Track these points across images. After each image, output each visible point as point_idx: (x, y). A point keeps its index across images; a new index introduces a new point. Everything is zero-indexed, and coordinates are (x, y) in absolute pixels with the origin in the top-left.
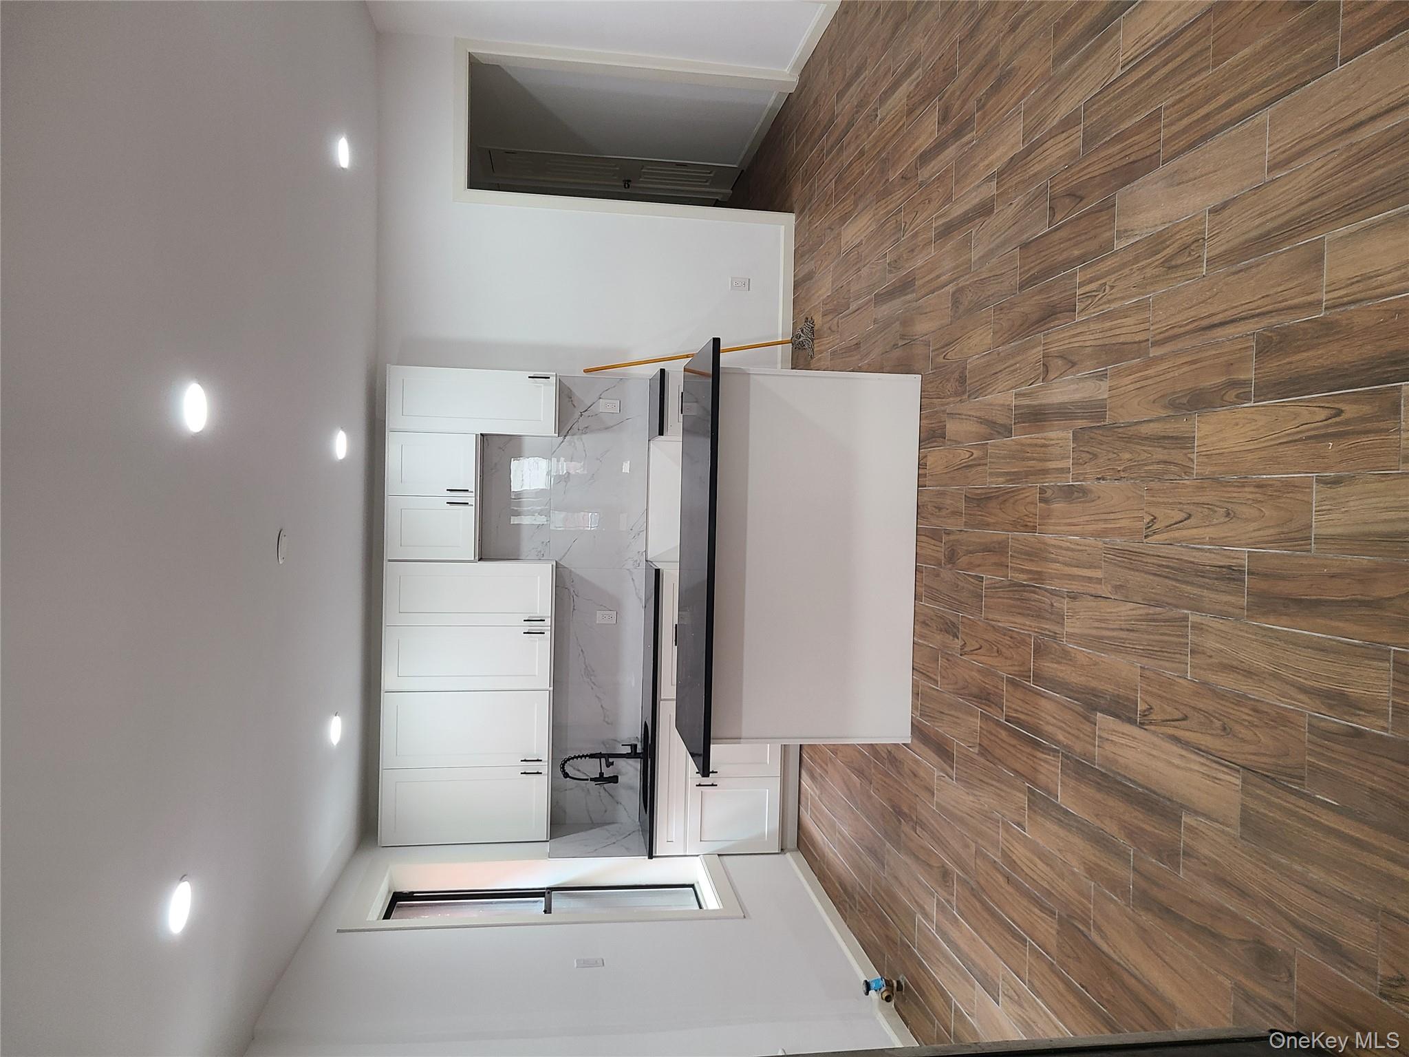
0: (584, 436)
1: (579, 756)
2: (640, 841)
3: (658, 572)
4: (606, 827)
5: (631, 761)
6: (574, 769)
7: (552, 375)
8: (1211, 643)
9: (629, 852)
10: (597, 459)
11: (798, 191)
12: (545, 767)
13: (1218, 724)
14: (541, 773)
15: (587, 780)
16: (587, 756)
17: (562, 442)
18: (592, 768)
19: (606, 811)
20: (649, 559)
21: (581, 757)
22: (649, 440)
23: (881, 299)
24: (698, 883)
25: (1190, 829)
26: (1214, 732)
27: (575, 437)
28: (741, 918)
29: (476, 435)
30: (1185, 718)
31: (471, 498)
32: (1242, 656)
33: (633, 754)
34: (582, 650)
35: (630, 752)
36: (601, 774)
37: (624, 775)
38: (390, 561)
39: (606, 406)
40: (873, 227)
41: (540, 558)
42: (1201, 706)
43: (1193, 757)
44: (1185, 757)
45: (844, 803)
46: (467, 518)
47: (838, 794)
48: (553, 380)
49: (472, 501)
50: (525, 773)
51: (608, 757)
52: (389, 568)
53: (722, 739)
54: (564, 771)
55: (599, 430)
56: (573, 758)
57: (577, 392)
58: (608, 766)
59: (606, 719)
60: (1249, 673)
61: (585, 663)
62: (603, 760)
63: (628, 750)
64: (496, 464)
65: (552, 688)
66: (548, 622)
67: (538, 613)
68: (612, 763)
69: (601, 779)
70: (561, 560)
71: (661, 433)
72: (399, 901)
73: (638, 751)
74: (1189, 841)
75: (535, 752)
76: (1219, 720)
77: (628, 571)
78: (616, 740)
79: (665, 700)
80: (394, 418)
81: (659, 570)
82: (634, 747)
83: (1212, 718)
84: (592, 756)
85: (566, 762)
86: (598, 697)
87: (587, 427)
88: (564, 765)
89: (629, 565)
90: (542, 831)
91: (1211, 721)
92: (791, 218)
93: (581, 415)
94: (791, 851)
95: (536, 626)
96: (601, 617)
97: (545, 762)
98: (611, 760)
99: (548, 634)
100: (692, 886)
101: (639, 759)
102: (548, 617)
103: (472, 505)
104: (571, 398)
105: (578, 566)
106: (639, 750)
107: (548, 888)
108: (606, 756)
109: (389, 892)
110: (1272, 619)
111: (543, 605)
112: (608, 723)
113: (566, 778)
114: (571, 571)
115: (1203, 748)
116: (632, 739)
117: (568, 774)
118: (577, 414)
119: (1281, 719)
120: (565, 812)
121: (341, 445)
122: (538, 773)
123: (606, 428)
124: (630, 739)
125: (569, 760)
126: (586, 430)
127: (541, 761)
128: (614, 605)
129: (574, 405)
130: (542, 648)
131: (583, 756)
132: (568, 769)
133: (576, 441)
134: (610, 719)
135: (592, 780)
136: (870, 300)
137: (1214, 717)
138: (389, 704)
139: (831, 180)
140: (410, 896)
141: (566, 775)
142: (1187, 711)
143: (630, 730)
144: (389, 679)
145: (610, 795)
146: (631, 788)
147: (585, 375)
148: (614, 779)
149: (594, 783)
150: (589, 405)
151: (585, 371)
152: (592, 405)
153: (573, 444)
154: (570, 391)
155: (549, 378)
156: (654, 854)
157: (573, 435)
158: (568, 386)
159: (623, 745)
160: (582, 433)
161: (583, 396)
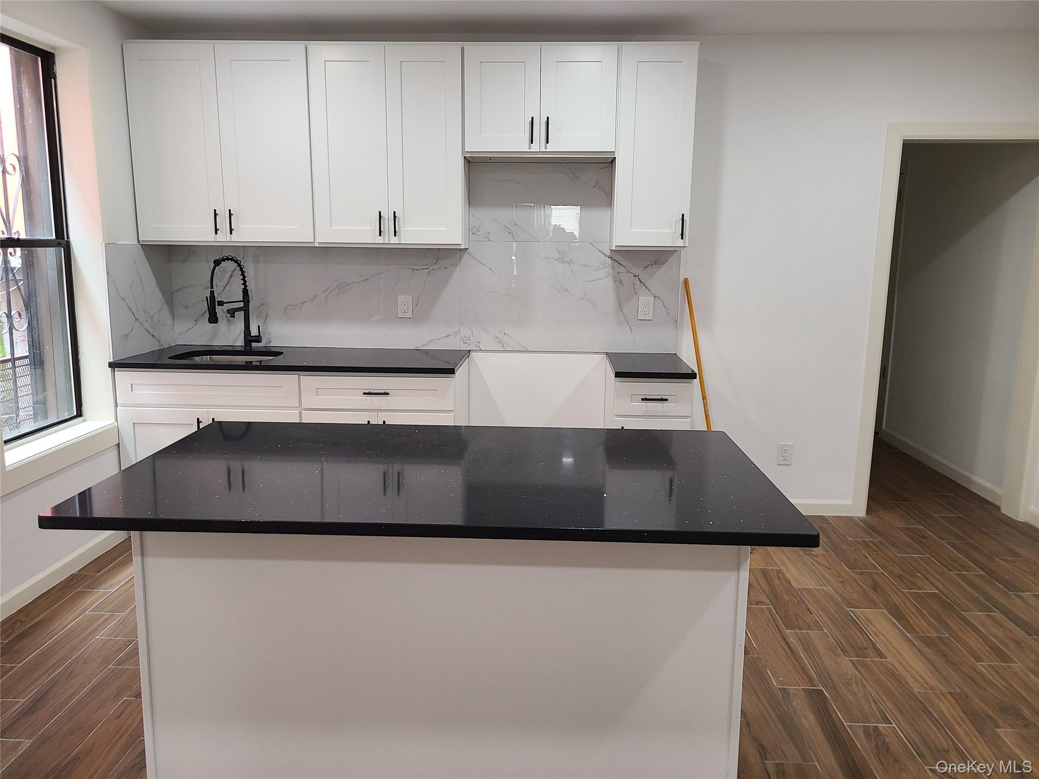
0: (611, 279)
1: (244, 277)
3: (451, 371)
4: (166, 308)
5: (243, 336)
6: (233, 271)
7: (684, 243)
9: (119, 338)
10: (585, 295)
11: (893, 520)
12: (223, 238)
14: (216, 233)
15: (212, 287)
16: (246, 286)
17: (604, 255)
18: (231, 293)
19: (186, 307)
20: (472, 354)
21: (244, 279)
22: (607, 353)
23: (817, 700)
24: (84, 421)
27: (610, 269)
29: (614, 152)
31: (538, 146)
33: (249, 338)
34: (368, 279)
35: (252, 335)
36: (221, 303)
38: (463, 49)
39: (645, 303)
40: (916, 689)
41: (471, 231)
46: (514, 142)
48: (680, 243)
49: (535, 147)
50: (216, 215)
51: (244, 310)
52: (454, 48)
54: (223, 260)
55: (618, 297)
57: (662, 271)
59: (290, 307)
61: (353, 283)
62: (242, 304)
63: (254, 332)
64: (579, 177)
65: (317, 245)
66: (394, 240)
67: (403, 228)
68: (235, 315)
70: (468, 254)
71: (618, 375)
72: (43, 61)
73: (253, 343)
75: (241, 226)
77: (457, 330)
78: (266, 318)
79: (299, 379)
80: (633, 52)
81: (454, 373)
82: (258, 339)
84: (245, 292)
85: (235, 262)
86: (314, 298)
87: (621, 282)
88: (232, 259)
89: (465, 332)
90: (152, 235)
92: (860, 511)
93: (635, 276)
95: (388, 226)
96: (405, 301)
97: (231, 238)
98: (240, 315)
99: (380, 240)
100: (79, 414)
101: (244, 345)
102: (400, 240)
103: (530, 149)
104: (656, 264)
105: (464, 274)
106: (254, 345)
107: (69, 242)
108: (246, 308)
109: (53, 47)
111: (415, 234)
112: (286, 309)
113: (215, 262)
114: (456, 266)
116: (268, 337)
117: (218, 265)
118: (637, 271)
120: (184, 261)
122: (217, 230)
123: (620, 305)
125: (239, 265)
126: (618, 282)
127: (231, 233)
128: (419, 316)
129: (646, 268)
130: (364, 234)
131: (245, 282)
132: (226, 265)
133: (606, 270)
134: (291, 312)
135: (212, 293)
138: (293, 50)
139: (937, 588)
140: (50, 73)
141: (217, 263)
143: (279, 334)
144: (322, 50)
146: (214, 335)
147: (682, 279)
148: (213, 319)
149: (209, 296)
150: (647, 285)
151: (686, 282)
152: (647, 288)
153: (602, 267)
154: (663, 264)
155: (682, 238)
156: (116, 369)
157: (613, 267)
158: (669, 261)
159: (259, 326)
160: (614, 277)
161: (658, 279)
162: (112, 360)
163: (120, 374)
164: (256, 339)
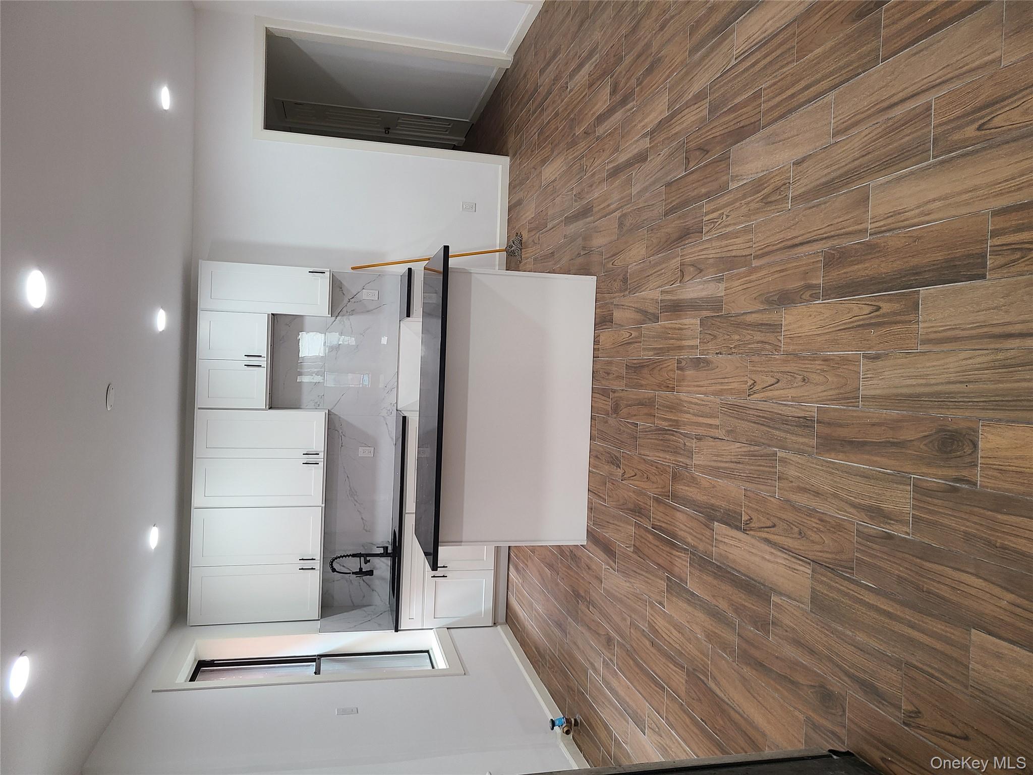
0: (351, 317)
1: (344, 556)
2: (389, 619)
3: (404, 418)
4: (365, 609)
5: (383, 559)
6: (340, 565)
7: (327, 271)
8: (792, 472)
9: (380, 627)
10: (361, 334)
11: (512, 140)
12: (317, 565)
13: (796, 530)
14: (315, 569)
15: (350, 573)
16: (350, 555)
17: (335, 321)
18: (354, 564)
19: (364, 597)
20: (399, 409)
21: (345, 556)
22: (400, 321)
23: (570, 220)
24: (432, 649)
25: (776, 605)
26: (793, 536)
27: (345, 317)
28: (463, 675)
29: (268, 314)
30: (774, 526)
31: (263, 362)
32: (813, 481)
33: (385, 554)
34: (348, 476)
35: (383, 552)
36: (361, 569)
37: (377, 569)
38: (199, 409)
39: (367, 295)
40: (564, 168)
41: (317, 407)
42: (784, 517)
43: (779, 554)
44: (774, 554)
45: (539, 588)
46: (260, 377)
47: (535, 583)
48: (327, 274)
49: (264, 364)
50: (302, 569)
51: (366, 556)
52: (198, 414)
53: (448, 543)
54: (332, 567)
55: (363, 312)
56: (339, 557)
57: (347, 284)
58: (366, 563)
59: (365, 528)
60: (817, 494)
61: (350, 486)
62: (362, 559)
63: (381, 551)
64: (283, 336)
65: (324, 505)
66: (321, 455)
67: (314, 449)
68: (369, 561)
69: (360, 573)
70: (332, 409)
71: (408, 315)
72: (202, 667)
73: (389, 552)
74: (776, 614)
75: (310, 553)
76: (797, 527)
77: (383, 418)
78: (372, 544)
79: (408, 513)
80: (204, 301)
81: (405, 417)
82: (386, 548)
83: (792, 526)
84: (354, 556)
85: (334, 560)
86: (359, 511)
87: (353, 310)
88: (332, 562)
89: (384, 413)
90: (315, 612)
91: (792, 528)
92: (506, 160)
93: (349, 301)
94: (500, 624)
95: (312, 458)
96: (362, 452)
97: (318, 560)
98: (368, 558)
99: (321, 464)
100: (427, 652)
101: (390, 558)
102: (322, 452)
103: (264, 367)
104: (341, 288)
105: (345, 413)
107: (318, 655)
109: (195, 660)
110: (833, 455)
111: (318, 443)
112: (366, 531)
113: (333, 572)
114: (340, 418)
115: (786, 547)
116: (385, 543)
117: (335, 569)
118: (346, 300)
119: (839, 527)
120: (333, 597)
121: (161, 320)
122: (312, 569)
123: (368, 311)
124: (382, 542)
125: (336, 558)
126: (353, 312)
127: (315, 559)
128: (371, 442)
129: (344, 294)
130: (317, 475)
131: (347, 556)
132: (335, 565)
133: (345, 320)
134: (368, 529)
135: (353, 573)
136: (562, 221)
137: (793, 525)
138: (197, 517)
139: (535, 133)
140: (212, 663)
141: (334, 570)
142: (775, 520)
143: (383, 536)
144: (198, 498)
145: (368, 584)
146: (383, 579)
147: (352, 271)
148: (370, 573)
149: (355, 576)
150: (355, 294)
151: (353, 268)
152: (357, 294)
153: (342, 323)
154: (341, 283)
155: (324, 273)
156: (399, 629)
157: (343, 316)
158: (339, 279)
159: (377, 547)
160: (350, 314)
161: (351, 287)
162: (394, 631)
163: (402, 626)
164: (385, 548)
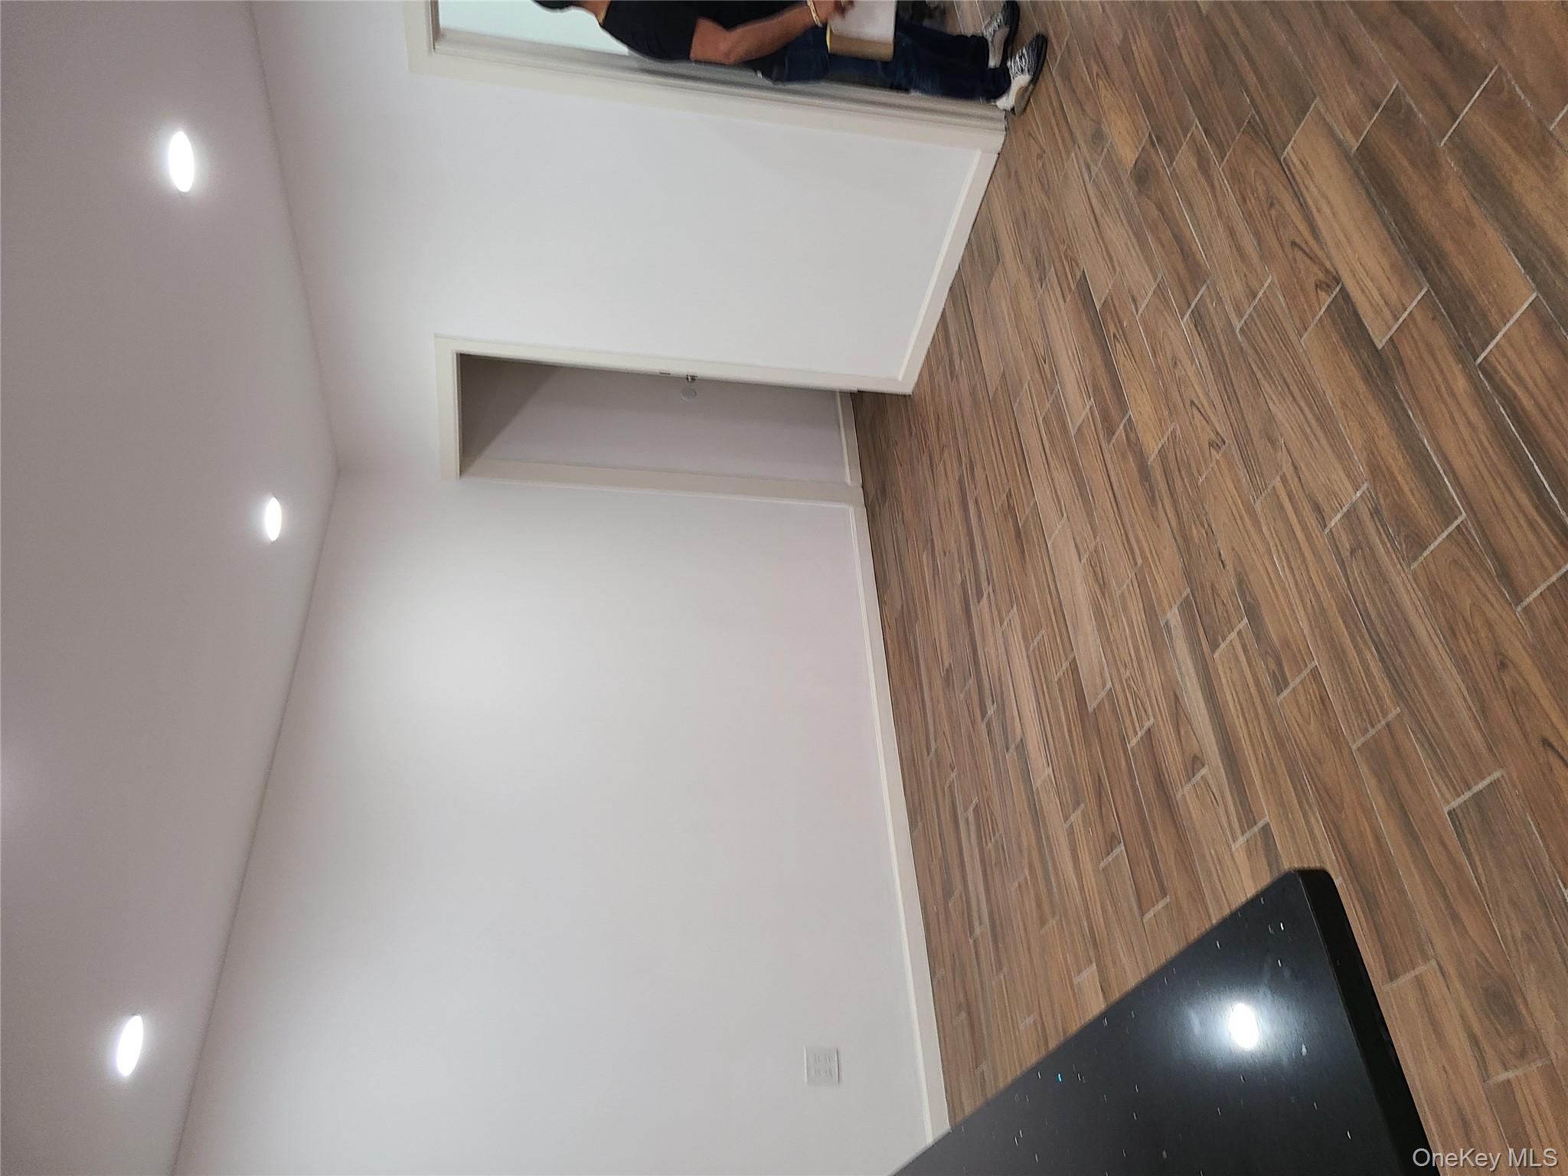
8: (1239, 287)
13: (1273, 213)
25: (1356, 131)
26: (1280, 209)
30: (1294, 244)
32: (1228, 251)
42: (1276, 244)
43: (1310, 203)
44: (1317, 208)
60: (1232, 232)
74: (1365, 119)
76: (1270, 215)
83: (1275, 223)
91: (1277, 220)
110: (1194, 247)
115: (1297, 204)
119: (1236, 177)
137: (1272, 223)
142: (1288, 250)
